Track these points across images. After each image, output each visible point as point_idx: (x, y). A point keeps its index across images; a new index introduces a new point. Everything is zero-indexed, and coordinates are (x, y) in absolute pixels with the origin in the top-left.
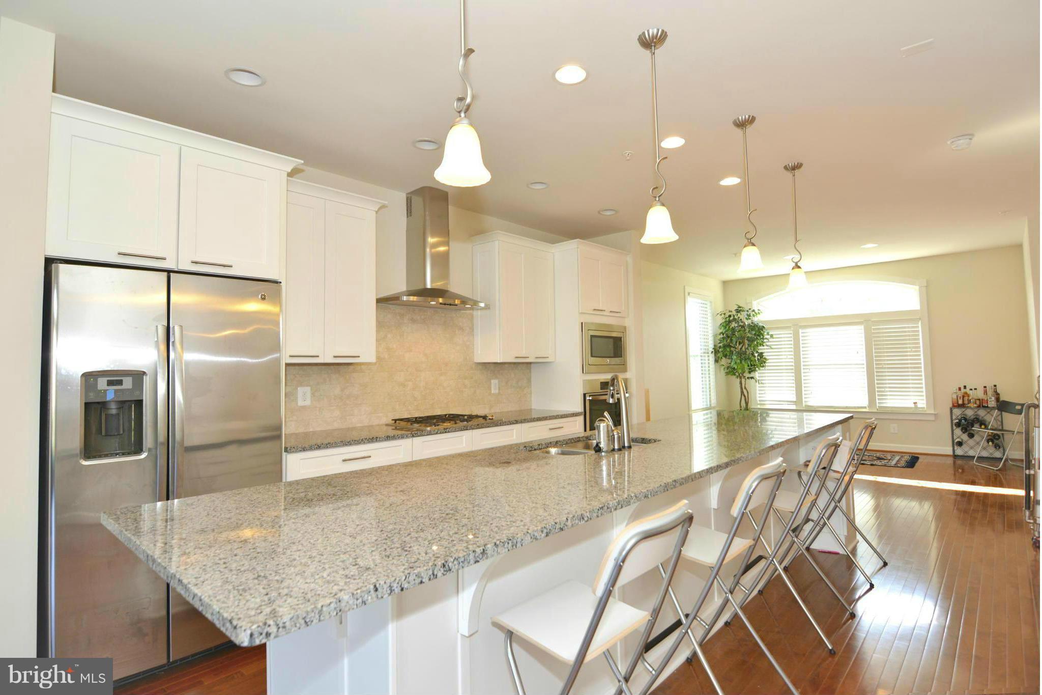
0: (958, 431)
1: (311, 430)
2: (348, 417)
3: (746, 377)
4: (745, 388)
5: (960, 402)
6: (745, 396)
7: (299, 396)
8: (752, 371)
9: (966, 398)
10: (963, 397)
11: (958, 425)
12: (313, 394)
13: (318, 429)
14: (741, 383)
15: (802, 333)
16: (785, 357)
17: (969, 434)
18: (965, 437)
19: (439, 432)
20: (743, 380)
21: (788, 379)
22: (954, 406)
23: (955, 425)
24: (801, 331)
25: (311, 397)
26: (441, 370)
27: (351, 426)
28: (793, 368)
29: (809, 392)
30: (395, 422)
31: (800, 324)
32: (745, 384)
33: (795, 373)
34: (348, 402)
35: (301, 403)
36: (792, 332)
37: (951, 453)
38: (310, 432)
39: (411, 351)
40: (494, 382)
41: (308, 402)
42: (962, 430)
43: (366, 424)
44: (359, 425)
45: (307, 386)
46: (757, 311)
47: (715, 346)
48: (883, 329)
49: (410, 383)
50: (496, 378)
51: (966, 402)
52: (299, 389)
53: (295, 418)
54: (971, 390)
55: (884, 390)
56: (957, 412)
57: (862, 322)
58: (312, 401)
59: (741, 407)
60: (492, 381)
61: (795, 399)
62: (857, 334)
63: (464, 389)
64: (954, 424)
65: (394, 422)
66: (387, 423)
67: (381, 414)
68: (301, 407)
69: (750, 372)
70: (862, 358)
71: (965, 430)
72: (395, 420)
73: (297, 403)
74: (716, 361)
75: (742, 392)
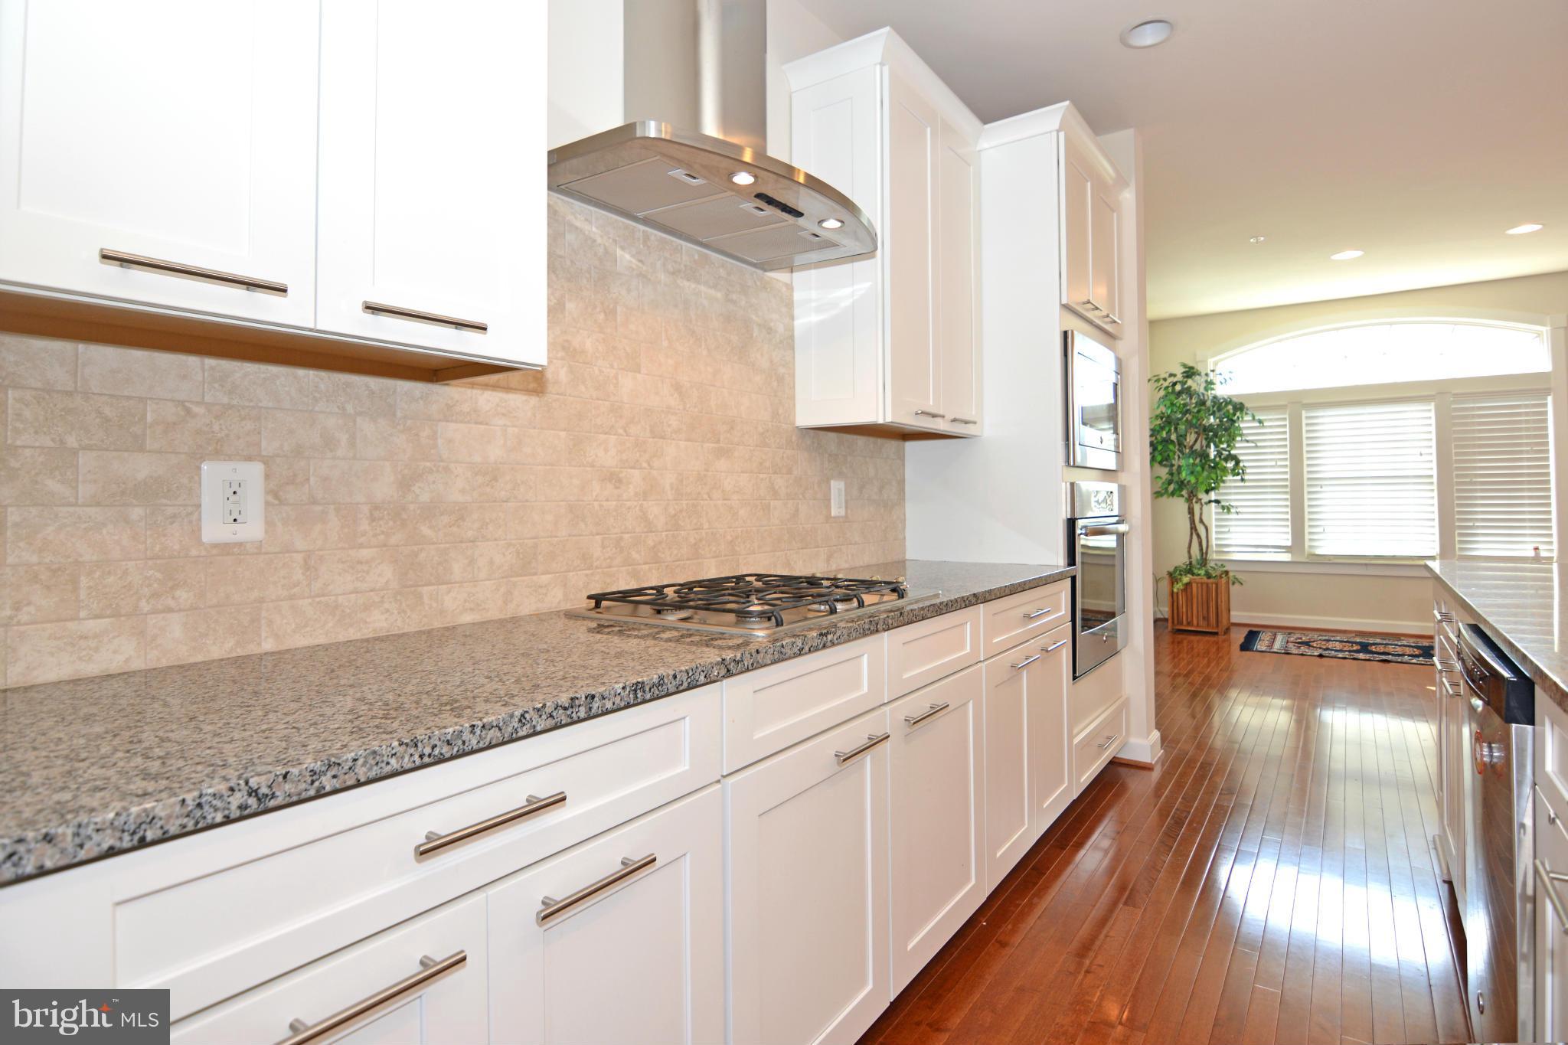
1: (268, 645)
2: (426, 590)
3: (1203, 501)
4: (1201, 521)
6: (1199, 536)
7: (206, 500)
8: (1214, 489)
12: (275, 496)
13: (301, 641)
14: (1191, 511)
15: (1307, 418)
16: (1273, 463)
19: (807, 649)
20: (1197, 507)
21: (1278, 505)
24: (1304, 414)
25: (267, 503)
26: (718, 441)
27: (437, 624)
28: (1288, 483)
29: (1320, 530)
30: (598, 605)
31: (1305, 402)
32: (1201, 514)
33: (1292, 493)
34: (425, 530)
35: (214, 530)
36: (1287, 416)
38: (261, 657)
39: (637, 369)
40: (837, 486)
41: (252, 530)
43: (494, 614)
44: (467, 618)
45: (249, 458)
48: (1473, 409)
49: (636, 474)
50: (841, 475)
52: (205, 467)
53: (184, 596)
55: (1471, 524)
57: (1434, 396)
58: (269, 524)
59: (1190, 557)
60: (833, 483)
61: (1289, 543)
62: (1420, 421)
63: (772, 503)
65: (592, 603)
66: (567, 606)
67: (545, 579)
68: (215, 546)
69: (1211, 491)
70: (1430, 465)
72: (598, 599)
73: (196, 532)
75: (1193, 528)
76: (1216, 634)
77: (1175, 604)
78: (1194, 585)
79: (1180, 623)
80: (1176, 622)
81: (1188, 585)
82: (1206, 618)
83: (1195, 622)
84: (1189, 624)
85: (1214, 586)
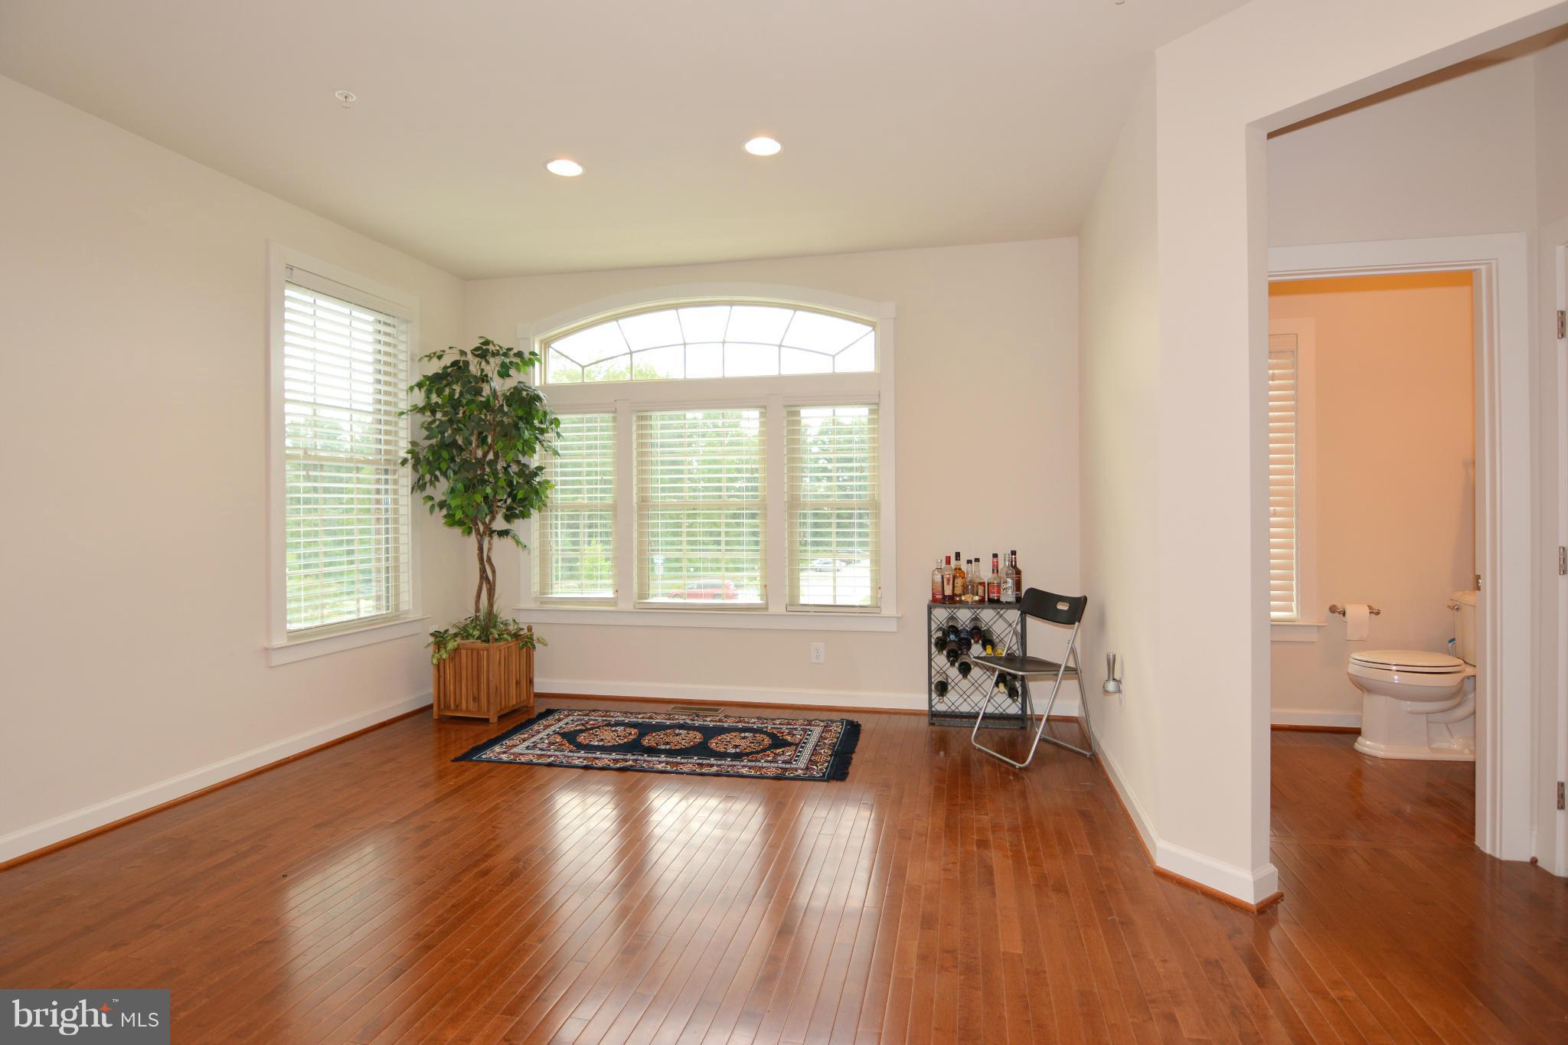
0: (941, 660)
3: (496, 534)
4: (489, 559)
5: (948, 592)
6: (487, 578)
8: (516, 516)
9: (959, 582)
10: (954, 578)
11: (941, 644)
14: (481, 549)
17: (961, 664)
18: (954, 672)
20: (488, 541)
22: (934, 600)
23: (936, 644)
31: (634, 400)
32: (490, 549)
36: (614, 418)
37: (926, 707)
42: (948, 657)
46: (527, 355)
47: (413, 443)
51: (958, 591)
54: (969, 562)
56: (941, 614)
59: (477, 611)
64: (933, 641)
69: (508, 518)
71: (953, 657)
74: (419, 486)
75: (483, 571)
76: (487, 720)
77: (442, 679)
78: (463, 652)
79: (447, 707)
80: (442, 706)
81: (456, 650)
82: (476, 699)
83: (464, 706)
84: (457, 707)
85: (485, 652)
